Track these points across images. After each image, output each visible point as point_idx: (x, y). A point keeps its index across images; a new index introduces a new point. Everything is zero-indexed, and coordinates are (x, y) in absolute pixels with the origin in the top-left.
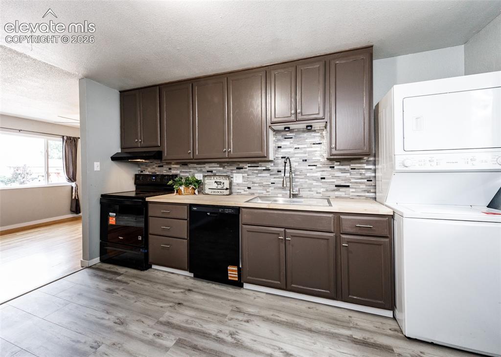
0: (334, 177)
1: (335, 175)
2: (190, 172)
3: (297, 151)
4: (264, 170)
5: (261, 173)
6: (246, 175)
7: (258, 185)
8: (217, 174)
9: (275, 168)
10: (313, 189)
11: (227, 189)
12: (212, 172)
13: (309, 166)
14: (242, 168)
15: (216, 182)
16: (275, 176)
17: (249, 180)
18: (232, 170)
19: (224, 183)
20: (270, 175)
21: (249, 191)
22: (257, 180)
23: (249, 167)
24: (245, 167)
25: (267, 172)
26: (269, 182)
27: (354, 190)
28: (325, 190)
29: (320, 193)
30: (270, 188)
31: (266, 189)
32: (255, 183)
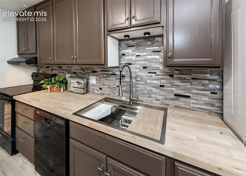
0: (173, 85)
1: (175, 84)
2: (63, 72)
3: (139, 58)
4: (111, 74)
5: (109, 77)
6: (98, 77)
7: (106, 87)
8: (79, 76)
10: (152, 96)
12: (76, 73)
13: (149, 73)
14: (95, 72)
15: (77, 82)
17: (100, 82)
18: (89, 73)
19: (82, 83)
20: (116, 79)
21: (100, 91)
22: (107, 82)
23: (100, 71)
24: (98, 71)
25: (113, 76)
26: (115, 85)
27: (195, 102)
28: (164, 97)
29: (159, 100)
30: (116, 90)
31: (113, 91)
32: (105, 85)
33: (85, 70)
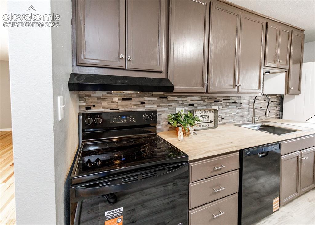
0: (265, 106)
4: (233, 103)
5: (231, 105)
6: (221, 107)
8: (199, 108)
9: (239, 101)
10: (257, 115)
11: (211, 122)
12: (193, 105)
14: (218, 101)
15: (201, 116)
16: (239, 108)
17: (223, 111)
18: (211, 103)
19: (208, 116)
20: (236, 106)
21: (223, 121)
22: (228, 111)
23: (223, 100)
24: (221, 100)
26: (235, 112)
27: (271, 114)
30: (236, 117)
31: (234, 118)
32: (227, 114)
33: (206, 100)
